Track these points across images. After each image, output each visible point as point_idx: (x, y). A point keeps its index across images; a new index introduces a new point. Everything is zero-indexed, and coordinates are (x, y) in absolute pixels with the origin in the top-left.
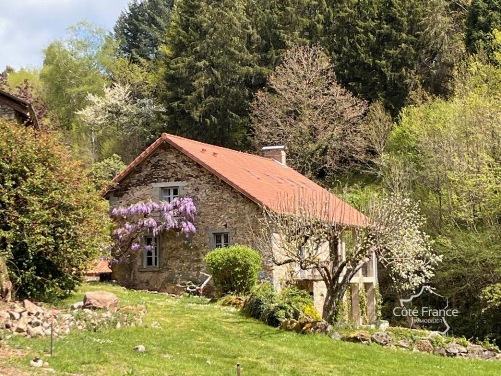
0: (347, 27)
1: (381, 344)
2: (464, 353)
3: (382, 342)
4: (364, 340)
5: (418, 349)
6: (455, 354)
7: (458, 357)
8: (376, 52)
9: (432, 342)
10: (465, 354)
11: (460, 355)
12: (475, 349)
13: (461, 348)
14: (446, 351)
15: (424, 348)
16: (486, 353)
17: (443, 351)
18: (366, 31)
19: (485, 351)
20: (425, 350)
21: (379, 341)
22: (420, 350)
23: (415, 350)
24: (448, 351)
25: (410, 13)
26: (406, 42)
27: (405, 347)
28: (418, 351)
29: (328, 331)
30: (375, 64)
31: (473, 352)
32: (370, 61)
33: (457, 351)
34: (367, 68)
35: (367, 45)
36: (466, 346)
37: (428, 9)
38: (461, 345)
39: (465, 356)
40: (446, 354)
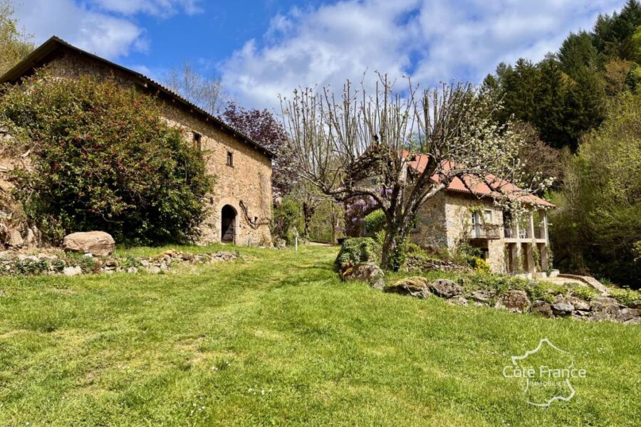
0: (546, 113)
1: (444, 296)
2: (584, 310)
3: (445, 293)
4: (414, 290)
5: (504, 304)
6: (568, 313)
7: (574, 318)
8: (564, 123)
9: (529, 294)
10: (587, 313)
11: (578, 314)
12: (604, 305)
13: (579, 304)
14: (552, 308)
15: (514, 302)
16: (625, 311)
17: (547, 307)
18: (557, 112)
19: (621, 308)
20: (515, 305)
21: (441, 292)
22: (507, 305)
23: (498, 305)
24: (555, 307)
25: (584, 99)
26: (583, 115)
27: (481, 301)
28: (504, 307)
29: (371, 278)
30: (564, 129)
31: (600, 309)
32: (561, 128)
33: (571, 308)
34: (559, 132)
35: (559, 119)
36: (590, 300)
37: (595, 96)
38: (580, 298)
39: (587, 315)
40: (551, 312)
